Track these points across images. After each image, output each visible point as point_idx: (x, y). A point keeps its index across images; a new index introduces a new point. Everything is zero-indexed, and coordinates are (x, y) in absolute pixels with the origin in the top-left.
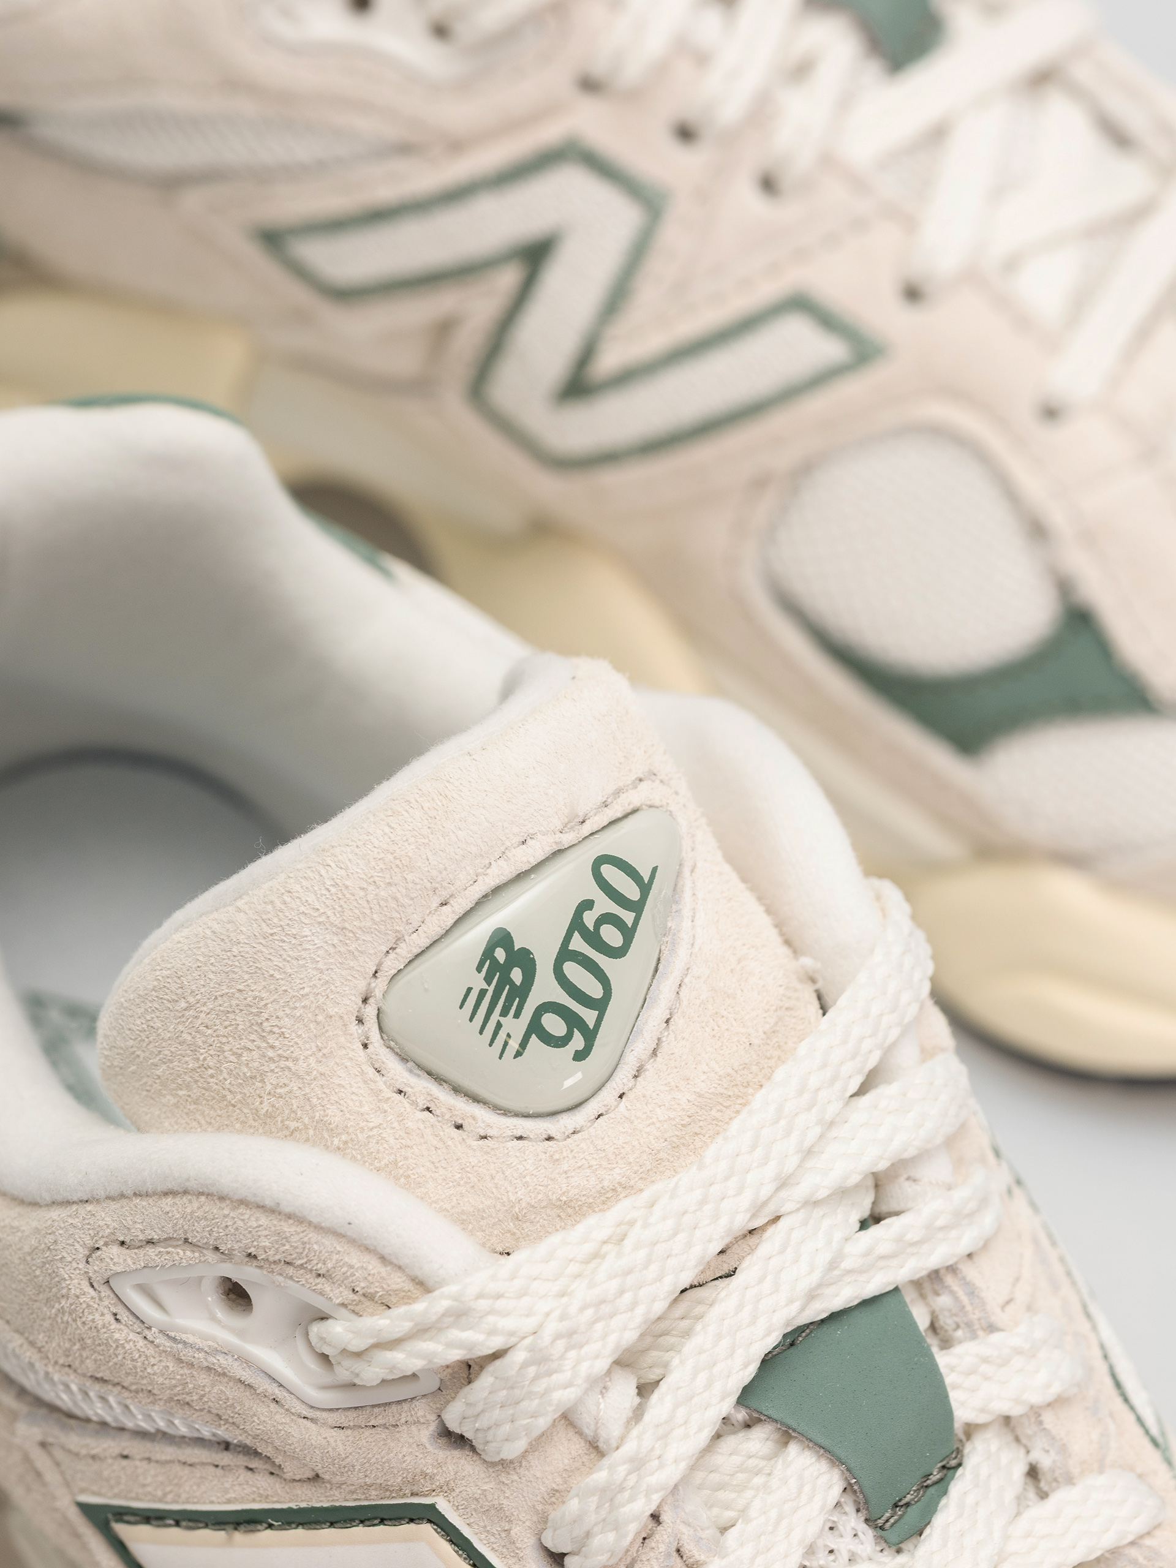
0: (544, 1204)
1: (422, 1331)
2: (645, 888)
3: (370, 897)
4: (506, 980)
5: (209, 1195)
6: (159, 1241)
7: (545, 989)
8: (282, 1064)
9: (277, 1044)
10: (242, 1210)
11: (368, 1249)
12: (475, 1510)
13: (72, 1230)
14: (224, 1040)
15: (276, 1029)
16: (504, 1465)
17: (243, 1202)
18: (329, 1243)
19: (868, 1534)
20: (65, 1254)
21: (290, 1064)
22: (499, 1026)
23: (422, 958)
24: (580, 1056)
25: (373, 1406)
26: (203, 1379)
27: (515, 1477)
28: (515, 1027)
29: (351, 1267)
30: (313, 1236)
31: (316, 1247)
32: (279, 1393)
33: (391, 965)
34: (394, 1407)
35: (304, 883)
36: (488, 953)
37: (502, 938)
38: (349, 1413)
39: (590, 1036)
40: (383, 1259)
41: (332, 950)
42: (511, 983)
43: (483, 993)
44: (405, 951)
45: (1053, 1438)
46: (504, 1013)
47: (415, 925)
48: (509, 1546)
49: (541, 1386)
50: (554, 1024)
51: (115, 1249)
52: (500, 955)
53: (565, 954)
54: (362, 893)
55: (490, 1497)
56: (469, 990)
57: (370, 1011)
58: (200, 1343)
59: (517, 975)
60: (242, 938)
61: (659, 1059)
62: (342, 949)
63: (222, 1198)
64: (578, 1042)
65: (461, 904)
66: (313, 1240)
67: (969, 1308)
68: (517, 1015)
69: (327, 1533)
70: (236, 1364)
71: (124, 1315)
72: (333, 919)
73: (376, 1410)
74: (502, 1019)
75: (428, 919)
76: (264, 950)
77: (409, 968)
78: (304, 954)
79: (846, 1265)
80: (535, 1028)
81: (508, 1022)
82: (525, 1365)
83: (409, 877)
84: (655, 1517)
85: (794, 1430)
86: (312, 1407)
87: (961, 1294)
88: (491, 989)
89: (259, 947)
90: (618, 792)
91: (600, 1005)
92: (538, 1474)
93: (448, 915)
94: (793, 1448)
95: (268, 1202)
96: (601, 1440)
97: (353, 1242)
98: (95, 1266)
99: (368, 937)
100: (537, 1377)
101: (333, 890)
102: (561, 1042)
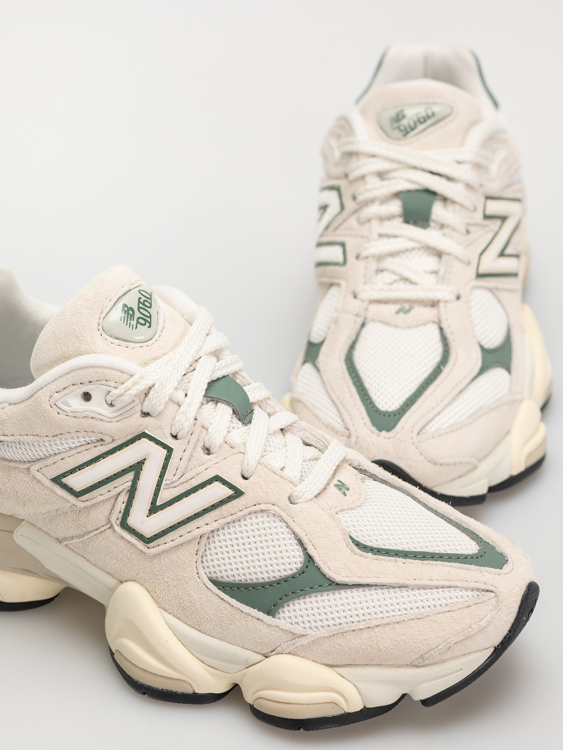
0: (151, 359)
1: (135, 384)
2: (151, 296)
3: (95, 300)
4: (128, 314)
5: (77, 369)
6: (67, 387)
7: (137, 315)
8: (84, 343)
9: (81, 339)
10: (86, 369)
11: (118, 370)
12: (154, 429)
13: (44, 394)
14: (68, 343)
15: (80, 335)
16: (159, 414)
17: (87, 367)
18: (108, 371)
19: (240, 423)
20: (43, 401)
21: (86, 342)
22: (130, 323)
23: (109, 313)
24: (149, 327)
25: (125, 412)
26: (83, 420)
27: (162, 417)
28: (134, 323)
29: (115, 375)
30: (105, 370)
31: (105, 373)
32: (102, 417)
33: (103, 315)
34: (130, 410)
35: (79, 301)
36: (123, 309)
37: (125, 305)
38: (120, 416)
39: (150, 323)
40: (122, 372)
41: (89, 314)
42: (130, 314)
43: (125, 317)
44: (105, 312)
45: (271, 406)
46: (130, 320)
47: (106, 306)
48: (164, 436)
49: (164, 391)
50: (141, 321)
51: (56, 394)
52: (126, 309)
53: (139, 308)
54: (93, 300)
55: (157, 424)
56: (121, 317)
57: (100, 327)
58: (81, 411)
59: (131, 312)
60: (68, 317)
61: (165, 328)
62: (92, 313)
63: (81, 369)
64: (148, 324)
65: (114, 300)
66: (105, 371)
67: (244, 381)
68: (133, 320)
69: (118, 453)
70: (90, 413)
71: (60, 411)
72: (88, 307)
73: (126, 413)
74: (130, 322)
75: (108, 304)
76: (74, 318)
77: (107, 316)
78: (83, 316)
79: (217, 367)
80: (138, 322)
81: (132, 322)
82: (159, 387)
83: (102, 295)
84: (196, 419)
85: (219, 399)
86: (110, 418)
87: (241, 378)
88: (126, 316)
89: (72, 318)
90: (136, 281)
91: (150, 317)
92: (167, 414)
93: (112, 303)
94: (219, 404)
95: (93, 365)
96: (180, 402)
97: (114, 369)
98: (51, 400)
99: (96, 310)
100: (162, 389)
101: (86, 300)
102: (145, 325)
